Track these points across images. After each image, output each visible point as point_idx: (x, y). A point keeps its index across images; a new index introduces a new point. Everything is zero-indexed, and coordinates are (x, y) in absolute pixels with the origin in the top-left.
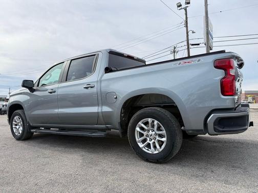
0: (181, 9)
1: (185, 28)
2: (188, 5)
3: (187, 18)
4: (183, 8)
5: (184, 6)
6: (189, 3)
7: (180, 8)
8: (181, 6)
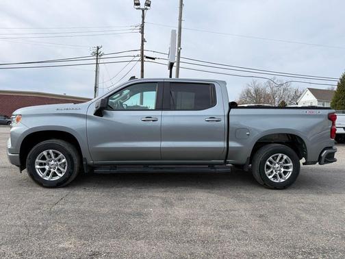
0: (139, 8)
1: (141, 35)
2: (148, 7)
3: (143, 22)
4: (142, 9)
5: (142, 6)
6: (149, 5)
7: (137, 7)
8: (138, 4)
